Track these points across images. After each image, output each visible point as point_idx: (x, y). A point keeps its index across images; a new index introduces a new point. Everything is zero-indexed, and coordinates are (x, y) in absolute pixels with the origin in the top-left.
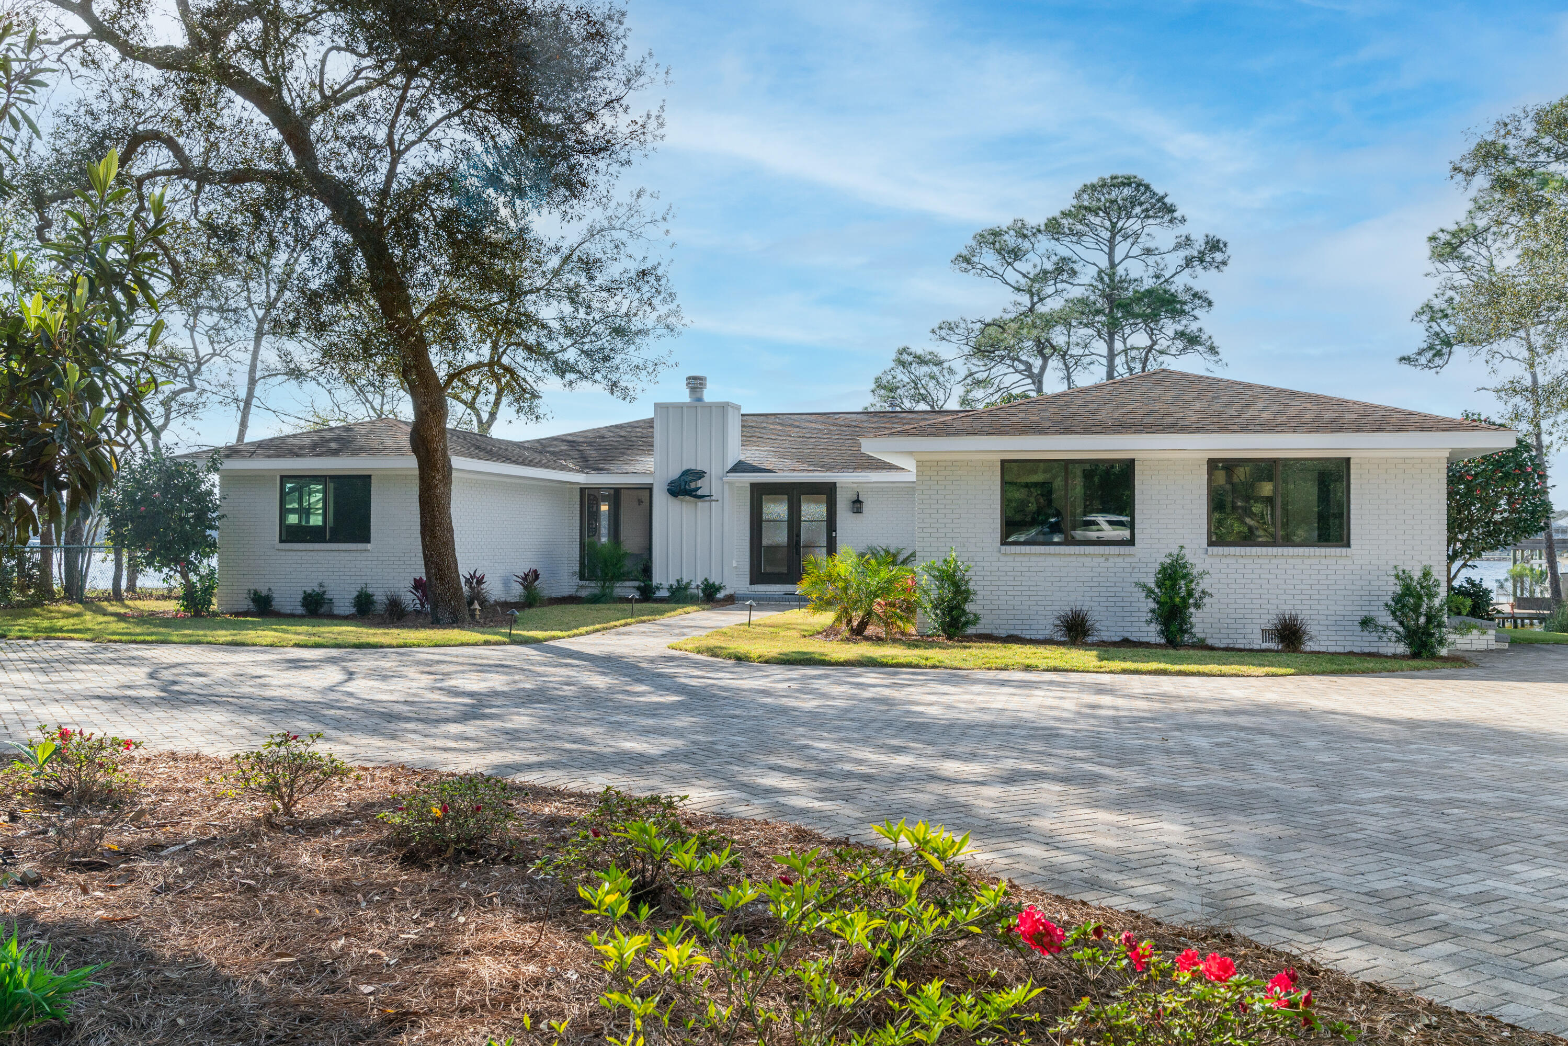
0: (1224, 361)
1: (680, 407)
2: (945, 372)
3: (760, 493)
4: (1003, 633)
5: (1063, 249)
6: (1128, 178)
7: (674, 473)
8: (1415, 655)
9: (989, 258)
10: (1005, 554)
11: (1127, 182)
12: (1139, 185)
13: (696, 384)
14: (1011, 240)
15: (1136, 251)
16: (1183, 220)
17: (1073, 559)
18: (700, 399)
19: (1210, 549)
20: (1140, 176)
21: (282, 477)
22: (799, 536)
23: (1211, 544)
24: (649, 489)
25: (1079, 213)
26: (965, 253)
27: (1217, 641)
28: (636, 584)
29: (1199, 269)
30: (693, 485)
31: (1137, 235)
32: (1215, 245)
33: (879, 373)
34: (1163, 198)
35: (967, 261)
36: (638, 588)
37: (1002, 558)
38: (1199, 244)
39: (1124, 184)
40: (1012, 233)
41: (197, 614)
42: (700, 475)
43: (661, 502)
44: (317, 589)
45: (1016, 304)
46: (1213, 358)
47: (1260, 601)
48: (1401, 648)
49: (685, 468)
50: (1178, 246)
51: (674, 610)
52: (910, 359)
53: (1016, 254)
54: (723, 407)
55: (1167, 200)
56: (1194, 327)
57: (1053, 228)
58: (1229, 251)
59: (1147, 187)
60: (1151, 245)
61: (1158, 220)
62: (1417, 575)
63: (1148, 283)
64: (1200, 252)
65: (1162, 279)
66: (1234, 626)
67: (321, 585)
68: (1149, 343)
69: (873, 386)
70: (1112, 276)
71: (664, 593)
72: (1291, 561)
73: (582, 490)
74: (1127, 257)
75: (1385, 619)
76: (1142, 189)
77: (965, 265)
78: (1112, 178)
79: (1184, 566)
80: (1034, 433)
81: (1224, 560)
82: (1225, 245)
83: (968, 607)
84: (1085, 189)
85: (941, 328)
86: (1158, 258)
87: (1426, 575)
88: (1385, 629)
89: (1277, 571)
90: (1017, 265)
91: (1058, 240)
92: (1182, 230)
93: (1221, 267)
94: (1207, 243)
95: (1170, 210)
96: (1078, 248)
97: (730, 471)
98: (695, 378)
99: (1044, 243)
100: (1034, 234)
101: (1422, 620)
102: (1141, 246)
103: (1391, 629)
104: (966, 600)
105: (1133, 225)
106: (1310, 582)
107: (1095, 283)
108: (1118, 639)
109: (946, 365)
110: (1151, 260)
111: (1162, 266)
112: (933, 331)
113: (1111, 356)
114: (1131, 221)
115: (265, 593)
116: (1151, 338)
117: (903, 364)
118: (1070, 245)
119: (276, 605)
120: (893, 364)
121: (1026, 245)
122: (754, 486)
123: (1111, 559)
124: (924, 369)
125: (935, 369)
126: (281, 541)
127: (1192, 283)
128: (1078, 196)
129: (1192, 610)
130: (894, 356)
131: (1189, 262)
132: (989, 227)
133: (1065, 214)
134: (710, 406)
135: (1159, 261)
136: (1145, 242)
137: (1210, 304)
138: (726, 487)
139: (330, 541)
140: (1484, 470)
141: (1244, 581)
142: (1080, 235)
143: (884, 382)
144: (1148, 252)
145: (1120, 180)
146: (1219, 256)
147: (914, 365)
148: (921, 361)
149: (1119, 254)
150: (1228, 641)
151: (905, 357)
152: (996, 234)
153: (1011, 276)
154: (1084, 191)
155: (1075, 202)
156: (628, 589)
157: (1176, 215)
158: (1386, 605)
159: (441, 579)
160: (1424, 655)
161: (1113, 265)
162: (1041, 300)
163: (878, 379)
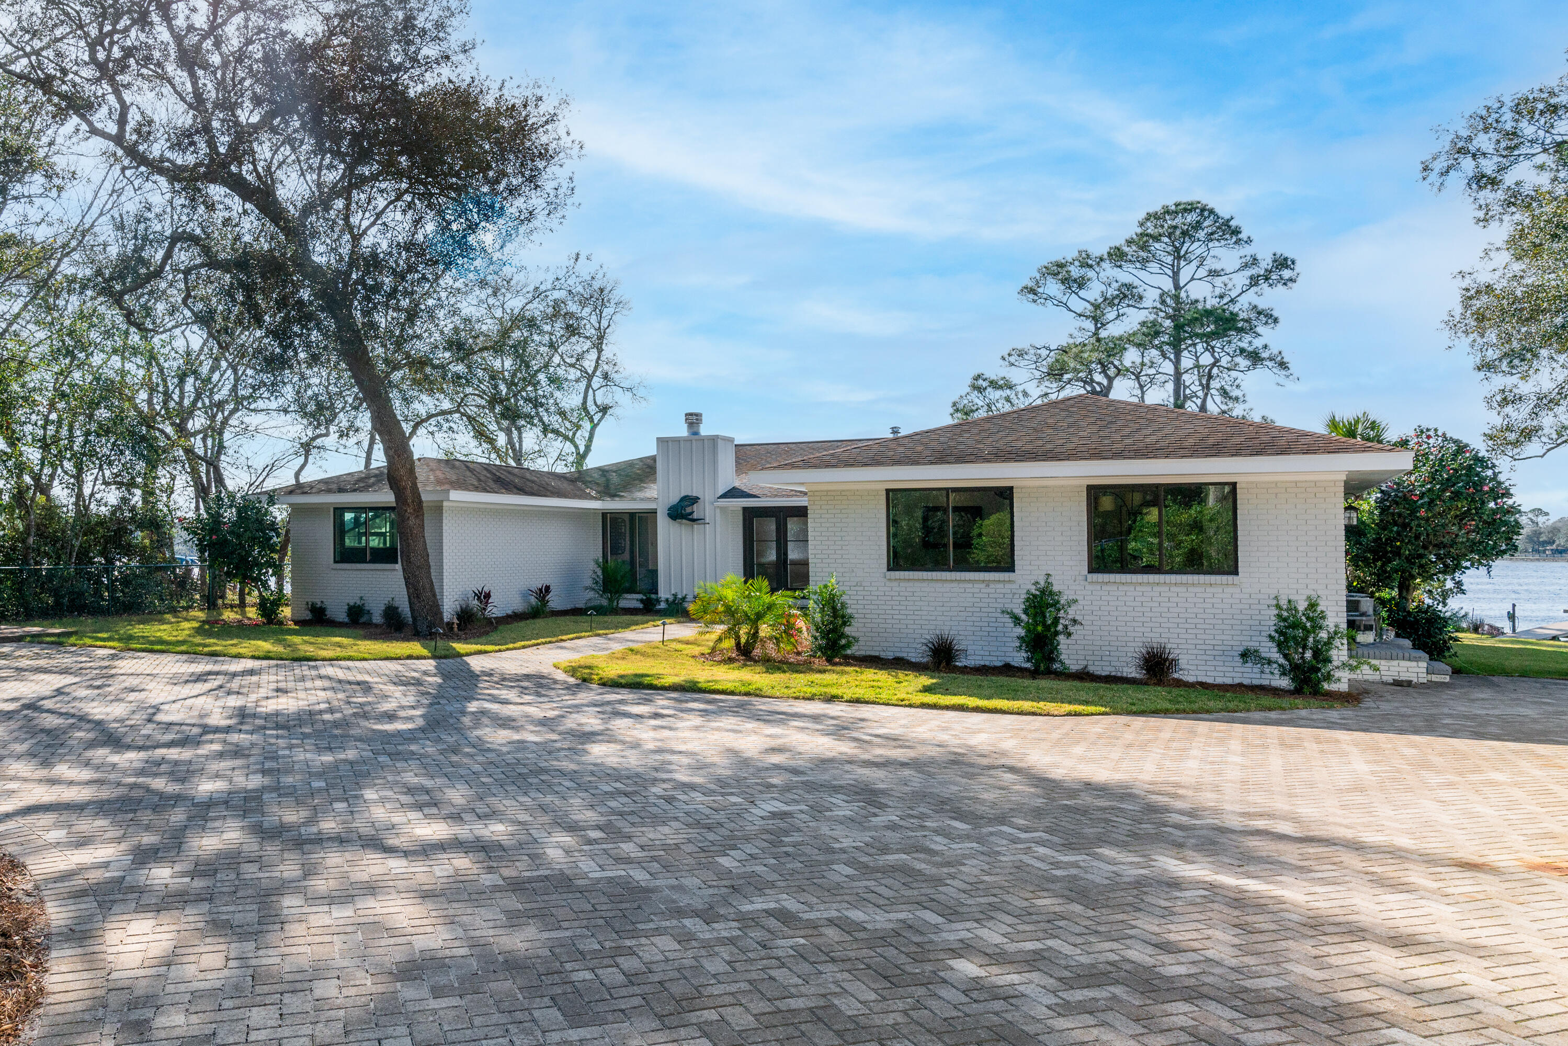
0: (1295, 376)
1: (677, 440)
2: (1020, 395)
3: (750, 515)
4: (890, 655)
5: (1126, 275)
6: (1192, 204)
7: (674, 499)
8: (1297, 692)
9: (1053, 287)
10: (890, 580)
11: (1189, 208)
12: (1203, 210)
13: (693, 420)
14: (1075, 272)
15: (1202, 272)
16: (1249, 241)
17: (954, 585)
18: (696, 433)
19: (1090, 576)
20: (1204, 202)
21: (335, 509)
22: (786, 554)
23: (1091, 570)
24: (654, 512)
25: (1143, 241)
26: (1031, 284)
27: (1099, 668)
28: (640, 596)
29: (1265, 286)
30: (689, 510)
31: (1202, 261)
32: (1282, 263)
33: (955, 398)
34: (1228, 221)
35: (1032, 291)
36: (642, 601)
37: (888, 584)
38: (1266, 262)
39: (1185, 210)
40: (1077, 263)
41: (270, 622)
42: (694, 500)
43: (664, 526)
44: (358, 603)
45: (1081, 329)
46: (1284, 372)
47: (1143, 629)
48: (1284, 683)
49: (683, 494)
50: (1246, 266)
51: (647, 622)
52: (985, 384)
53: (1081, 283)
54: (714, 440)
55: (1233, 223)
56: (1258, 343)
57: (1117, 256)
58: (1298, 267)
59: (1212, 212)
60: (1217, 266)
61: (1223, 242)
62: (1302, 606)
63: (1211, 303)
64: (1266, 270)
65: (1226, 300)
66: (1117, 654)
67: (361, 598)
68: (1212, 360)
69: (951, 411)
70: (1177, 298)
71: (663, 605)
72: (1174, 589)
73: (604, 515)
74: (1192, 279)
75: (1271, 651)
76: (1206, 213)
77: (1031, 296)
78: (1177, 205)
79: (1051, 593)
80: (907, 464)
81: (1104, 588)
82: (1293, 263)
83: (847, 630)
84: (1149, 217)
85: (1009, 355)
86: (1225, 278)
87: (1312, 606)
88: (1270, 662)
89: (1159, 599)
90: (1082, 293)
91: (1120, 267)
92: (1248, 250)
93: (1290, 284)
94: (1275, 261)
95: (1236, 232)
96: (1142, 274)
97: (721, 497)
98: (691, 414)
99: (1108, 270)
100: (1098, 264)
101: (1308, 655)
102: (1207, 268)
103: (1276, 662)
104: (844, 624)
105: (1196, 248)
106: (1195, 610)
107: (1159, 306)
108: (999, 664)
109: (1020, 388)
110: (1218, 281)
111: (1230, 286)
112: (1003, 358)
113: (1178, 375)
114: (1196, 244)
115: (319, 605)
116: (1213, 356)
117: (980, 390)
118: (1134, 272)
119: (329, 614)
120: (968, 390)
121: (1091, 274)
122: (745, 510)
123: (992, 586)
124: (998, 394)
125: (1008, 392)
126: (335, 562)
127: (1256, 301)
128: (1141, 225)
129: (1061, 638)
130: (969, 381)
131: (1254, 281)
132: (1053, 260)
133: (1129, 242)
134: (703, 439)
135: (1227, 281)
136: (1211, 264)
137: (1276, 321)
138: (718, 511)
139: (370, 562)
140: (1430, 490)
141: (1125, 609)
142: (1145, 261)
143: (960, 407)
144: (1214, 273)
145: (1182, 207)
146: (1286, 274)
147: (989, 389)
148: (994, 384)
149: (1183, 278)
150: (1110, 669)
151: (980, 382)
152: (1061, 266)
153: (1077, 304)
154: (1148, 219)
155: (1139, 230)
156: (631, 600)
157: (1240, 236)
158: (1270, 636)
159: (418, 597)
160: (1306, 689)
161: (1177, 287)
162: (1103, 325)
163: (954, 404)
